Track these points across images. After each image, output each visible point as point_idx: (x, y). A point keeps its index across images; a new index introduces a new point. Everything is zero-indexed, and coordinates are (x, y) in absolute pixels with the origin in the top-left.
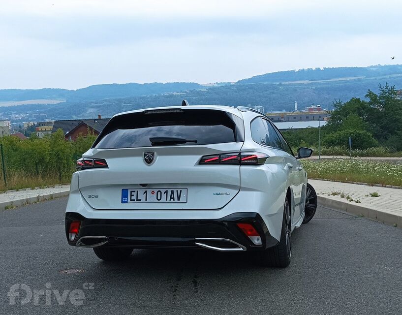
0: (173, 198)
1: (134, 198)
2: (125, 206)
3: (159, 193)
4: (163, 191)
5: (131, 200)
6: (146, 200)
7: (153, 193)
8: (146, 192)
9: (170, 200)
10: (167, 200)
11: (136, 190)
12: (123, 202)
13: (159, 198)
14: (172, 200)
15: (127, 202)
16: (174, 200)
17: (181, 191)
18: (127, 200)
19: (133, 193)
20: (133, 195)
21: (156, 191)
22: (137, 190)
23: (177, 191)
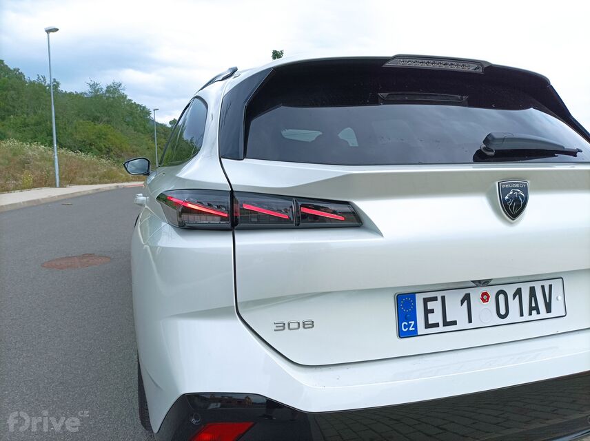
0: (537, 308)
1: (435, 318)
2: (410, 345)
3: (501, 297)
4: (510, 291)
5: (428, 326)
6: (470, 321)
7: (485, 298)
8: (467, 298)
9: (530, 314)
10: (522, 315)
11: (439, 295)
12: (402, 335)
13: (503, 312)
14: (534, 312)
15: (414, 334)
16: (538, 313)
17: (550, 286)
18: (415, 326)
19: (430, 305)
20: (432, 311)
21: (492, 292)
22: (443, 293)
23: (543, 287)
